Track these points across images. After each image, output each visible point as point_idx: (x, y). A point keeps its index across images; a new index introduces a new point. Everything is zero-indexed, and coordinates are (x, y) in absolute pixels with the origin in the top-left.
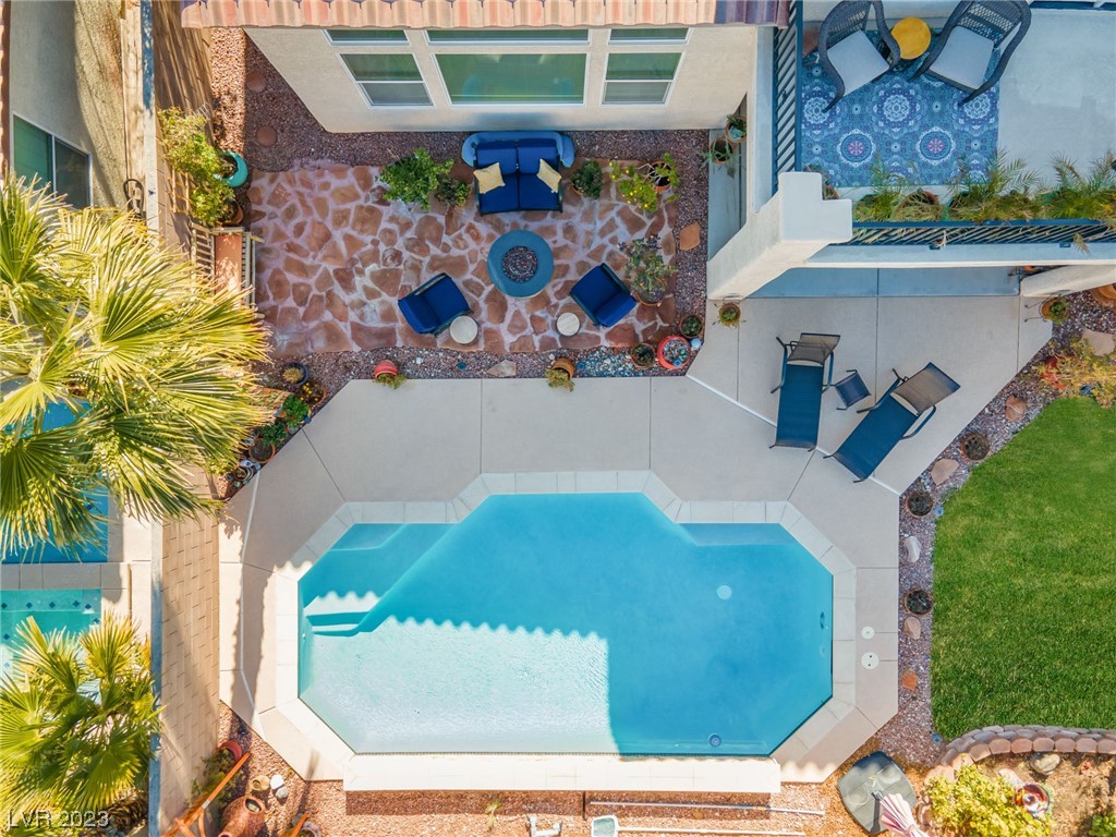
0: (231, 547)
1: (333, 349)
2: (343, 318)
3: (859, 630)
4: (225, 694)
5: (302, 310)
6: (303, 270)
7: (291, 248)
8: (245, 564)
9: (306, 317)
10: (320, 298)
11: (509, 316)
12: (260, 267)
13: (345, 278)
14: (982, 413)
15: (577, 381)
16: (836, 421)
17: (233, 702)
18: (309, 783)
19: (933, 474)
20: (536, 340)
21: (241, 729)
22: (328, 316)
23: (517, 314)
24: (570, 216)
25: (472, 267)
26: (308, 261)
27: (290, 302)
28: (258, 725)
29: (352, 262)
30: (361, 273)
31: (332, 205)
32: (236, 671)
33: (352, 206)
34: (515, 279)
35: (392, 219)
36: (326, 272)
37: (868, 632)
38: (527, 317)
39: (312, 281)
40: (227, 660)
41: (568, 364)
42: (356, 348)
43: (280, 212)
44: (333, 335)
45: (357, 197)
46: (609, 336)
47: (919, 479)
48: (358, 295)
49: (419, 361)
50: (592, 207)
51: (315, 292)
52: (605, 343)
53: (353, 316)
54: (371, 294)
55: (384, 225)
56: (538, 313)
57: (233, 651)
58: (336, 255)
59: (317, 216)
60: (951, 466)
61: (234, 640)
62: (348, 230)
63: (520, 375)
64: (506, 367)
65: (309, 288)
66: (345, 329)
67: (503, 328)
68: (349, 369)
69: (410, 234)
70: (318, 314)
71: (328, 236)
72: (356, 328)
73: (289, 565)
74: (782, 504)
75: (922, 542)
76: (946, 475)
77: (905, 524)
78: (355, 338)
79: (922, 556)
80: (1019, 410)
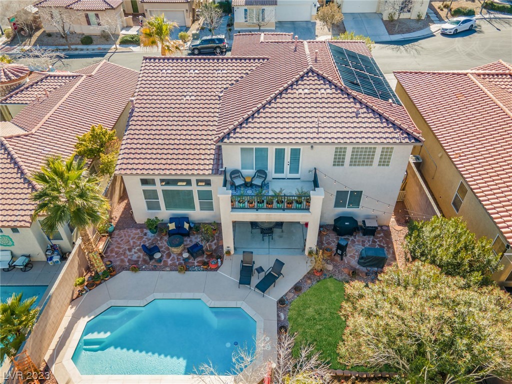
0: (70, 311)
1: (121, 264)
2: (126, 258)
4: (47, 358)
5: (116, 256)
6: (120, 248)
7: (118, 244)
8: (72, 317)
9: (116, 257)
10: (122, 254)
11: (171, 258)
12: (108, 247)
13: (130, 250)
14: (299, 281)
15: (186, 272)
16: (256, 279)
17: (49, 360)
19: (287, 296)
20: (177, 263)
21: (47, 369)
22: (123, 257)
23: (174, 257)
24: (191, 238)
25: (164, 248)
26: (122, 246)
27: (114, 254)
28: (53, 370)
29: (133, 246)
30: (135, 249)
31: (132, 236)
32: (54, 350)
33: (137, 236)
35: (147, 239)
36: (126, 249)
37: (268, 339)
38: (176, 258)
39: (121, 250)
40: (53, 345)
41: (185, 267)
42: (128, 264)
43: (118, 237)
44: (122, 261)
45: (139, 234)
46: (197, 262)
47: (283, 297)
48: (133, 253)
49: (144, 267)
50: (197, 237)
51: (121, 252)
52: (196, 264)
53: (129, 257)
54: (135, 253)
55: (144, 239)
56: (179, 257)
57: (56, 343)
58: (130, 245)
59: (127, 238)
60: (292, 294)
61: (58, 340)
62: (134, 240)
63: (171, 270)
64: (168, 269)
65: (120, 251)
66: (126, 260)
67: (169, 260)
68: (124, 268)
69: (150, 241)
70: (120, 257)
71: (129, 241)
72: (129, 260)
73: (87, 317)
74: (241, 302)
75: (285, 315)
76: (291, 297)
77: (279, 309)
78: (128, 262)
79: (285, 318)
80: (309, 281)
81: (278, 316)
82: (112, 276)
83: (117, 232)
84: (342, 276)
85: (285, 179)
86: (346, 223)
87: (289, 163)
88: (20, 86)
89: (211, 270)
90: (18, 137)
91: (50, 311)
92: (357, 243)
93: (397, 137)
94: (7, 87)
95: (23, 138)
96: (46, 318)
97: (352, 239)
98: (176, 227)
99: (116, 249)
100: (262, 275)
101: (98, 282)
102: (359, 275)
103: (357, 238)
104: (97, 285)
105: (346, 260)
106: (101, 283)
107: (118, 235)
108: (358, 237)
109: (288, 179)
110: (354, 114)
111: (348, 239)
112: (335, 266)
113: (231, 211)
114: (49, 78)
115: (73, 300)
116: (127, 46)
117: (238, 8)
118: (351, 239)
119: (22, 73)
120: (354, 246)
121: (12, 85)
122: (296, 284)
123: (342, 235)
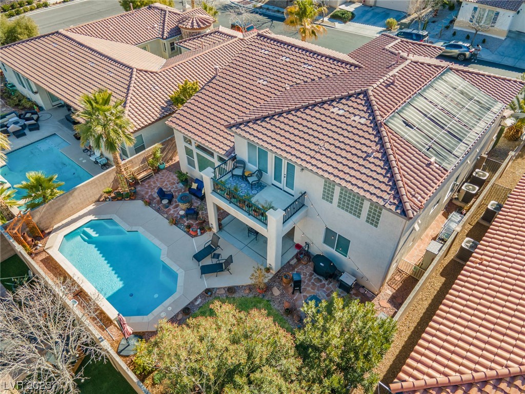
0: (91, 207)
1: (144, 195)
3: (169, 306)
4: (55, 227)
7: (157, 180)
8: (88, 211)
12: (148, 179)
15: (174, 225)
16: (208, 261)
17: (55, 229)
18: (44, 251)
19: (218, 290)
20: (176, 215)
21: (49, 233)
22: (150, 190)
26: (157, 183)
28: (51, 235)
29: (163, 187)
31: (170, 179)
32: (63, 224)
33: (172, 181)
34: (181, 198)
35: (176, 186)
36: (157, 186)
37: (169, 309)
40: (64, 222)
41: (175, 222)
42: (147, 197)
43: (161, 175)
44: (147, 193)
45: (175, 180)
47: (214, 288)
49: (154, 205)
53: (153, 193)
55: (174, 186)
59: (166, 179)
60: (223, 291)
62: (168, 183)
63: (167, 218)
64: (166, 216)
66: (149, 194)
67: (173, 210)
68: (143, 199)
69: (176, 189)
71: (164, 182)
72: (151, 195)
73: (94, 216)
74: (183, 271)
75: (201, 302)
76: (220, 293)
77: (201, 295)
78: (149, 196)
79: (198, 305)
80: (247, 291)
81: (196, 299)
82: (131, 199)
83: (164, 171)
84: (278, 306)
85: (281, 189)
86: (321, 264)
87: (285, 176)
88: (199, 33)
89: (190, 235)
90: (146, 72)
91: (71, 198)
92: (324, 289)
93: (385, 198)
94: (190, 33)
95: (148, 74)
96: (65, 201)
97: (325, 284)
98: (197, 188)
99: (152, 183)
100: (215, 261)
101: (119, 198)
102: (293, 316)
103: (330, 285)
104: (118, 200)
105: (296, 296)
106: (121, 200)
107: (164, 173)
108: (332, 285)
109: (284, 191)
110: (364, 155)
111: (321, 281)
112: (282, 295)
113: (211, 193)
114: (216, 33)
115: (98, 201)
116: (335, 20)
117: (466, 4)
118: (324, 282)
119: (204, 24)
120: (318, 290)
121: (193, 32)
122: (235, 286)
123: (318, 274)
